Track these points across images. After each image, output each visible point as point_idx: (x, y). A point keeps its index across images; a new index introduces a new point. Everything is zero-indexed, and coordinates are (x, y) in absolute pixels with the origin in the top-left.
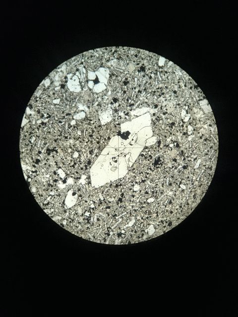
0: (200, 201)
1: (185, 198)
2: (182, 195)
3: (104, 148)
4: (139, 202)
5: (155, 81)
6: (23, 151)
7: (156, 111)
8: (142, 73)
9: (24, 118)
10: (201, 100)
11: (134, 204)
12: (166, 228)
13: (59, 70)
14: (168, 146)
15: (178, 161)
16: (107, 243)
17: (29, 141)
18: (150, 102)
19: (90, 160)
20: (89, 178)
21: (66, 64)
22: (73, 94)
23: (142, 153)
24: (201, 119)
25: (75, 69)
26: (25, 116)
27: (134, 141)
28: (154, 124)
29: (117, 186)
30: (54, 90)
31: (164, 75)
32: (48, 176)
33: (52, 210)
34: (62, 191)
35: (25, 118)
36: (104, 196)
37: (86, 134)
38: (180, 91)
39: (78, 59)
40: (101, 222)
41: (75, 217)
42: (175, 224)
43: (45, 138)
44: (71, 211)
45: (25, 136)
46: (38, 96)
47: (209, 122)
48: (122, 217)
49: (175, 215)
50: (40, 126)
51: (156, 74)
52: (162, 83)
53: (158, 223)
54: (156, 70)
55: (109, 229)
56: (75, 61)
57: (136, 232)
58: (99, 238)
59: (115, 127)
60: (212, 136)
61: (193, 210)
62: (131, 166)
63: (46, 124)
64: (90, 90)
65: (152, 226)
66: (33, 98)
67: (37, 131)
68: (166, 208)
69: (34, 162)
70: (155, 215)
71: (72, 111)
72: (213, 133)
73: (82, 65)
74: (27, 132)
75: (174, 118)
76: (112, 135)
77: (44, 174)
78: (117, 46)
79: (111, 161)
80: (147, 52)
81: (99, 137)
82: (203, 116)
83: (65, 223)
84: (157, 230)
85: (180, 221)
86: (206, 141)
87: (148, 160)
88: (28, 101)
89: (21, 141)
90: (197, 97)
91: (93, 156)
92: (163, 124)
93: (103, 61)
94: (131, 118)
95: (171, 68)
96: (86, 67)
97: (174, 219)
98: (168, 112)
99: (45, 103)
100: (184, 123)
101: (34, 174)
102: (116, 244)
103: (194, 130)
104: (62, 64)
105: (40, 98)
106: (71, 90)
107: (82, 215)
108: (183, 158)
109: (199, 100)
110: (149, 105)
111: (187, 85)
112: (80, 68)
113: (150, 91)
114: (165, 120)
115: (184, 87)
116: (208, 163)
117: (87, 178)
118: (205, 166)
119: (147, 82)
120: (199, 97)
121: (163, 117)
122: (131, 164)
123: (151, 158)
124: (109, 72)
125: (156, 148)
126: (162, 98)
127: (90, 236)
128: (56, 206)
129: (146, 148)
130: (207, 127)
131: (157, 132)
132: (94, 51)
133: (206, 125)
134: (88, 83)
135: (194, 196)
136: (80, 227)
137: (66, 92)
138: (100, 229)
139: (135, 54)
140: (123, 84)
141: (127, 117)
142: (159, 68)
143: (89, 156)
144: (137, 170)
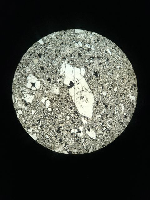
1: (125, 70)
2: (122, 70)
3: (72, 99)
4: (113, 96)
5: (50, 52)
6: (50, 145)
7: (68, 60)
8: (42, 56)
10: (74, 31)
11: (113, 100)
12: (136, 89)
13: (16, 102)
14: (90, 63)
15: (102, 62)
16: (126, 126)
17: (47, 139)
18: (60, 61)
19: (75, 111)
20: (84, 117)
21: (15, 96)
22: (34, 101)
23: (87, 80)
24: (85, 37)
25: (20, 92)
27: (77, 81)
28: (74, 64)
29: (97, 104)
30: (26, 110)
31: (50, 44)
32: (72, 139)
33: (92, 147)
34: (84, 136)
35: (33, 134)
36: (99, 114)
37: (59, 105)
38: (63, 40)
39: (16, 88)
40: (113, 124)
41: (102, 136)
42: (136, 83)
43: (50, 130)
44: (98, 137)
45: (43, 140)
46: (24, 121)
47: (89, 33)
48: (116, 111)
49: (131, 80)
50: (42, 129)
51: (47, 49)
52: (53, 48)
53: (131, 92)
54: (45, 48)
55: (119, 121)
56: (16, 90)
57: (129, 107)
58: (121, 130)
59: (64, 87)
60: (98, 36)
62: (90, 90)
63: (42, 125)
64: (36, 90)
65: (130, 96)
66: (24, 124)
67: (44, 132)
68: (125, 83)
69: (60, 143)
70: (125, 91)
71: (43, 107)
73: (20, 88)
74: (41, 137)
75: (76, 52)
77: (69, 140)
78: (19, 62)
79: (82, 100)
80: (32, 47)
81: (65, 99)
83: (102, 144)
84: (134, 95)
85: (136, 79)
86: (99, 41)
87: (92, 79)
91: (74, 108)
92: (77, 60)
93: (24, 75)
94: (64, 76)
95: (48, 39)
96: (22, 86)
97: (133, 82)
98: (71, 53)
99: (31, 119)
100: (82, 47)
101: (66, 146)
102: (129, 121)
103: (89, 44)
104: (13, 99)
105: (27, 120)
106: (31, 101)
107: (103, 132)
108: (102, 59)
109: (74, 32)
110: (62, 62)
111: (62, 35)
112: (21, 90)
113: (54, 57)
114: (75, 57)
115: (62, 37)
116: (112, 46)
118: (113, 48)
119: (49, 56)
120: (72, 31)
121: (73, 57)
122: (89, 90)
123: (92, 77)
124: (32, 75)
125: (88, 71)
126: (61, 53)
127: (117, 134)
128: (91, 143)
129: (85, 76)
130: (92, 36)
131: (79, 65)
132: (15, 77)
133: (90, 35)
134: (32, 90)
135: (127, 63)
136: (109, 137)
137: (30, 104)
138: (116, 126)
139: (29, 55)
140: (43, 70)
141: (62, 78)
142: (44, 45)
143: (73, 111)
144: (94, 88)
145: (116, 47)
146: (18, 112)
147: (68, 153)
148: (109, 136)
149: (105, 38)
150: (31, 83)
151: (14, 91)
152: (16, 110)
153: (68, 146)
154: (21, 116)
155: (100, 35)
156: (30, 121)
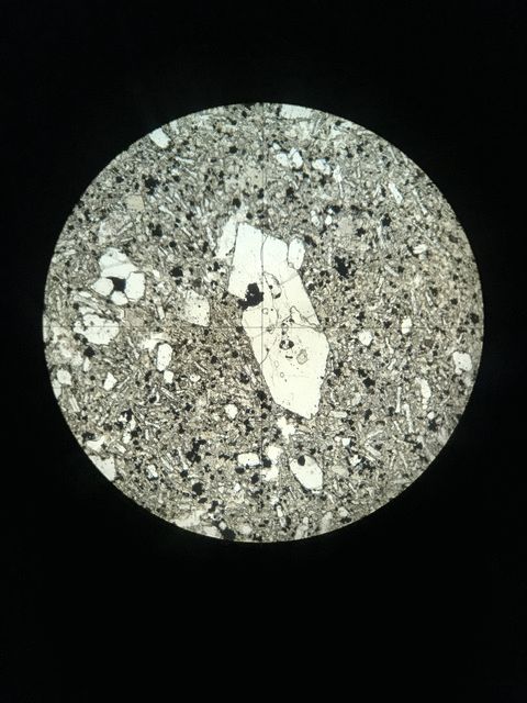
1: (444, 260)
2: (435, 261)
3: (252, 352)
4: (395, 349)
5: (189, 175)
6: (161, 502)
7: (247, 208)
8: (159, 189)
10: (279, 110)
11: (394, 361)
12: (477, 332)
13: (55, 341)
14: (325, 227)
15: (366, 227)
16: (432, 458)
18: (221, 209)
19: (257, 391)
20: (289, 414)
21: (52, 320)
22: (115, 344)
23: (307, 285)
24: (316, 133)
25: (71, 309)
26: (95, 460)
27: (275, 286)
28: (267, 226)
29: (338, 372)
30: (85, 373)
31: (189, 149)
32: (237, 487)
33: (306, 520)
34: (282, 479)
35: (103, 459)
36: (342, 408)
37: (204, 366)
38: (237, 139)
39: (57, 292)
40: (387, 446)
41: (345, 486)
42: (479, 310)
43: (164, 448)
44: (330, 487)
45: (137, 481)
46: (76, 409)
47: (330, 122)
48: (403, 401)
49: (464, 298)
50: (136, 443)
51: (177, 164)
52: (200, 165)
53: (458, 341)
54: (170, 160)
55: (409, 439)
56: (54, 298)
57: (447, 393)
58: (414, 469)
59: (226, 303)
60: (359, 133)
62: (317, 323)
63: (138, 429)
64: (128, 306)
65: (457, 356)
66: (75, 422)
67: (143, 453)
68: (441, 306)
69: (194, 497)
70: (439, 335)
71: (147, 365)
72: (355, 127)
73: (73, 292)
74: (131, 473)
75: (280, 183)
76: (238, 321)
77: (229, 491)
78: (77, 202)
79: (284, 353)
80: (125, 155)
81: (227, 346)
82: (311, 126)
83: (343, 513)
84: (470, 350)
85: (480, 297)
86: (362, 150)
87: (328, 282)
91: (254, 380)
92: (278, 212)
93: (91, 248)
94: (229, 263)
95: (184, 129)
96: (81, 286)
97: (470, 305)
98: (261, 186)
99: (99, 404)
100: (301, 170)
101: (217, 511)
102: (444, 442)
103: (327, 159)
104: (45, 330)
105: (85, 409)
106: (106, 341)
107: (351, 471)
108: (366, 215)
110: (226, 215)
111: (234, 119)
112: (76, 299)
113: (201, 195)
114: (274, 201)
115: (235, 128)
116: (407, 173)
117: (287, 419)
118: (407, 182)
119: (181, 191)
120: (271, 111)
121: (265, 201)
122: (315, 320)
123: (328, 275)
124: (117, 250)
125: (314, 254)
126: (227, 182)
127: (399, 481)
128: (303, 508)
129: (302, 272)
130: (338, 133)
131: (286, 231)
132: (58, 252)
133: (332, 130)
134: (112, 302)
135: (452, 239)
136: (371, 490)
137: (103, 353)
138: (398, 455)
139: (115, 180)
140: (156, 237)
141: (221, 270)
142: (170, 151)
143: (249, 389)
144: (333, 314)
145: (420, 179)
146: (56, 378)
147: (219, 537)
148: (368, 489)
149: (385, 143)
150: (112, 278)
151: (51, 301)
152: (51, 371)
153: (223, 512)
154: (66, 393)
155: (369, 132)
156: (96, 411)
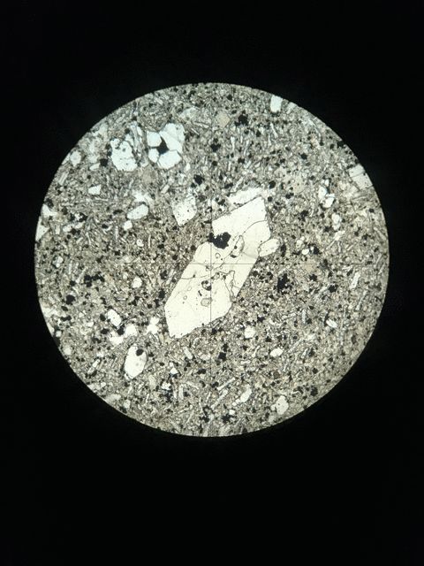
0: (364, 347)
1: (337, 344)
2: (331, 339)
3: (185, 267)
4: (257, 357)
5: (267, 140)
6: (43, 283)
7: (274, 194)
8: (243, 128)
9: (39, 226)
10: (351, 166)
11: (248, 362)
12: (307, 400)
13: (95, 134)
14: (300, 252)
15: (319, 279)
16: (205, 435)
17: (52, 264)
18: (261, 178)
19: (162, 289)
20: (163, 321)
21: (107, 123)
22: (123, 175)
23: (255, 270)
24: (354, 201)
25: (123, 129)
26: (40, 220)
27: (238, 250)
28: (272, 215)
29: (214, 332)
30: (89, 170)
31: (283, 127)
32: (91, 324)
33: (103, 384)
34: (118, 349)
35: (42, 224)
36: (193, 351)
37: (152, 243)
38: (313, 153)
39: (127, 112)
40: (191, 399)
41: (145, 393)
42: (323, 391)
43: (80, 258)
44: (137, 383)
45: (45, 256)
46: (61, 182)
47: (368, 205)
48: (228, 387)
49: (322, 375)
50: (69, 237)
51: (268, 127)
52: (279, 142)
53: (292, 393)
54: (267, 121)
55: (206, 410)
56: (121, 115)
57: (254, 411)
58: (190, 428)
59: (203, 226)
60: (375, 229)
61: (353, 363)
62: (236, 295)
63: (79, 231)
64: (153, 164)
65: (282, 398)
66: (52, 188)
67: (65, 247)
68: (306, 365)
69: (63, 301)
70: (287, 378)
71: (124, 206)
72: (377, 223)
73: (135, 122)
74: (47, 249)
75: (305, 203)
76: (198, 243)
77: (84, 321)
78: (195, 82)
79: (200, 288)
80: (249, 90)
81: (176, 248)
83: (127, 405)
84: (292, 405)
85: (332, 386)
86: (366, 239)
87: (267, 281)
88: (45, 195)
89: (37, 266)
90: (343, 161)
91: (168, 282)
92: (286, 215)
93: (172, 112)
94: (230, 209)
95: (293, 115)
96: (143, 125)
97: (320, 382)
98: (295, 192)
99: (76, 195)
100: (324, 209)
101: (66, 323)
102: (221, 435)
103: (344, 221)
104: (98, 124)
105: (65, 187)
106: (120, 168)
107: (157, 388)
108: (327, 273)
109: (348, 167)
110: (259, 183)
111: (324, 142)
112: (131, 127)
113: (260, 158)
114: (291, 208)
115: (319, 147)
116: (373, 278)
117: (160, 322)
118: (368, 283)
119: (253, 143)
120: (347, 161)
121: (287, 202)
122: (236, 292)
123: (271, 278)
124: (183, 130)
125: (277, 259)
126: (281, 167)
127: (174, 425)
128: (110, 376)
129: (260, 260)
130: (365, 215)
131: (278, 230)
132: (154, 94)
133: (364, 210)
134: (147, 152)
135: (353, 339)
136: (155, 411)
137: (110, 172)
138: (190, 411)
139: (228, 95)
140: (211, 150)
141: (222, 207)
142: (273, 116)
143: (160, 283)
144: (248, 300)
145: (376, 290)
146: (72, 154)
150: (163, 141)
151: (119, 113)
152: (75, 147)
153: (68, 327)
154: (67, 167)
156: (70, 195)
